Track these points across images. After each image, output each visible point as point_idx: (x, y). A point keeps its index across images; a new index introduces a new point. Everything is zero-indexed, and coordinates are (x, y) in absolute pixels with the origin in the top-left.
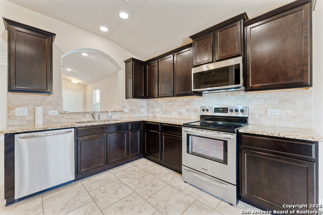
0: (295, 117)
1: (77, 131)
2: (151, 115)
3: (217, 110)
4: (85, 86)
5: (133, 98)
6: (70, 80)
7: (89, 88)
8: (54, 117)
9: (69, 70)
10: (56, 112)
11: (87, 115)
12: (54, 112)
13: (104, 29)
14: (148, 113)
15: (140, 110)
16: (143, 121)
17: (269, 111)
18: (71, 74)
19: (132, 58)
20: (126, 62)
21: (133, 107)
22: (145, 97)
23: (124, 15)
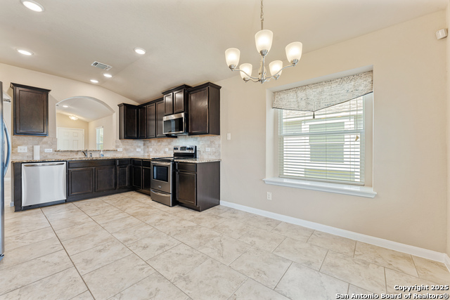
0: (215, 152)
1: (69, 165)
2: (146, 154)
3: (182, 148)
4: (87, 123)
5: (125, 138)
6: (68, 116)
7: (92, 125)
8: (50, 154)
11: (80, 153)
12: (49, 150)
13: (94, 81)
14: (144, 152)
15: (135, 149)
16: (132, 159)
17: (206, 148)
19: (124, 103)
20: (120, 106)
21: (128, 147)
22: (137, 138)
23: (108, 76)
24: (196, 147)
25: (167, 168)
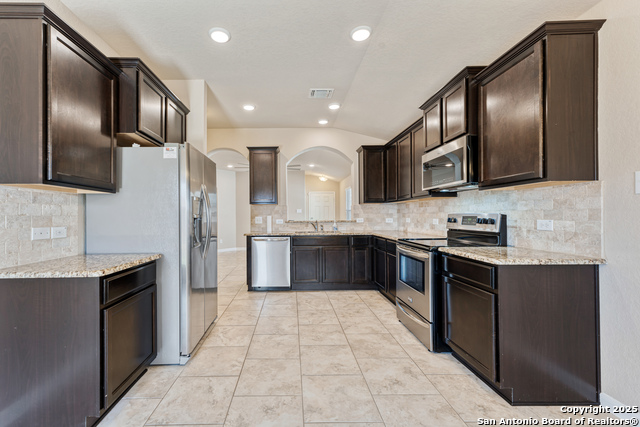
0: (576, 234)
3: (466, 219)
4: (338, 184)
5: (366, 201)
6: (318, 177)
7: (342, 185)
9: (312, 166)
10: (280, 221)
11: (309, 226)
13: (323, 122)
14: (399, 225)
15: (384, 219)
16: (373, 236)
17: (539, 221)
18: (315, 169)
19: (363, 146)
20: (359, 151)
21: (371, 216)
22: (385, 201)
23: (334, 107)
24: (504, 218)
25: (423, 263)
